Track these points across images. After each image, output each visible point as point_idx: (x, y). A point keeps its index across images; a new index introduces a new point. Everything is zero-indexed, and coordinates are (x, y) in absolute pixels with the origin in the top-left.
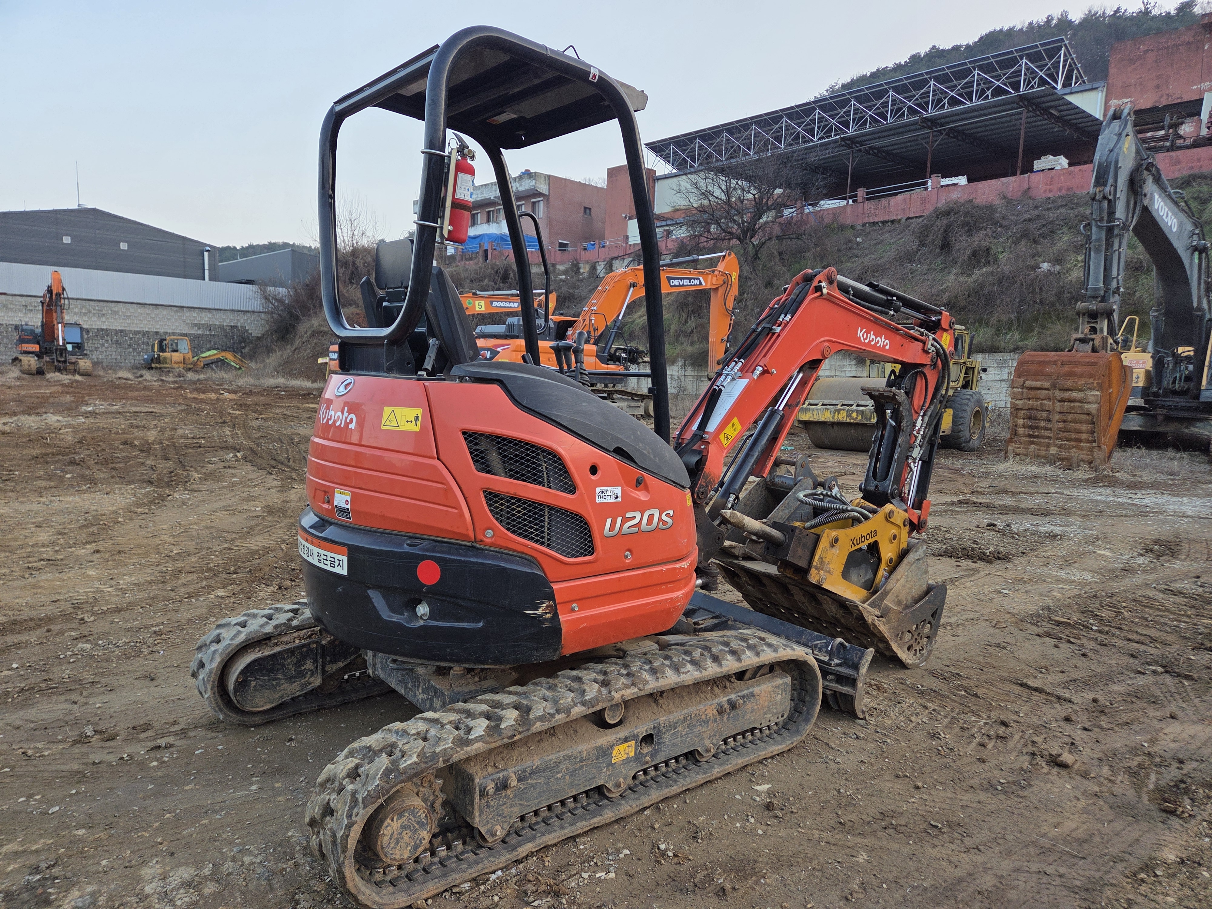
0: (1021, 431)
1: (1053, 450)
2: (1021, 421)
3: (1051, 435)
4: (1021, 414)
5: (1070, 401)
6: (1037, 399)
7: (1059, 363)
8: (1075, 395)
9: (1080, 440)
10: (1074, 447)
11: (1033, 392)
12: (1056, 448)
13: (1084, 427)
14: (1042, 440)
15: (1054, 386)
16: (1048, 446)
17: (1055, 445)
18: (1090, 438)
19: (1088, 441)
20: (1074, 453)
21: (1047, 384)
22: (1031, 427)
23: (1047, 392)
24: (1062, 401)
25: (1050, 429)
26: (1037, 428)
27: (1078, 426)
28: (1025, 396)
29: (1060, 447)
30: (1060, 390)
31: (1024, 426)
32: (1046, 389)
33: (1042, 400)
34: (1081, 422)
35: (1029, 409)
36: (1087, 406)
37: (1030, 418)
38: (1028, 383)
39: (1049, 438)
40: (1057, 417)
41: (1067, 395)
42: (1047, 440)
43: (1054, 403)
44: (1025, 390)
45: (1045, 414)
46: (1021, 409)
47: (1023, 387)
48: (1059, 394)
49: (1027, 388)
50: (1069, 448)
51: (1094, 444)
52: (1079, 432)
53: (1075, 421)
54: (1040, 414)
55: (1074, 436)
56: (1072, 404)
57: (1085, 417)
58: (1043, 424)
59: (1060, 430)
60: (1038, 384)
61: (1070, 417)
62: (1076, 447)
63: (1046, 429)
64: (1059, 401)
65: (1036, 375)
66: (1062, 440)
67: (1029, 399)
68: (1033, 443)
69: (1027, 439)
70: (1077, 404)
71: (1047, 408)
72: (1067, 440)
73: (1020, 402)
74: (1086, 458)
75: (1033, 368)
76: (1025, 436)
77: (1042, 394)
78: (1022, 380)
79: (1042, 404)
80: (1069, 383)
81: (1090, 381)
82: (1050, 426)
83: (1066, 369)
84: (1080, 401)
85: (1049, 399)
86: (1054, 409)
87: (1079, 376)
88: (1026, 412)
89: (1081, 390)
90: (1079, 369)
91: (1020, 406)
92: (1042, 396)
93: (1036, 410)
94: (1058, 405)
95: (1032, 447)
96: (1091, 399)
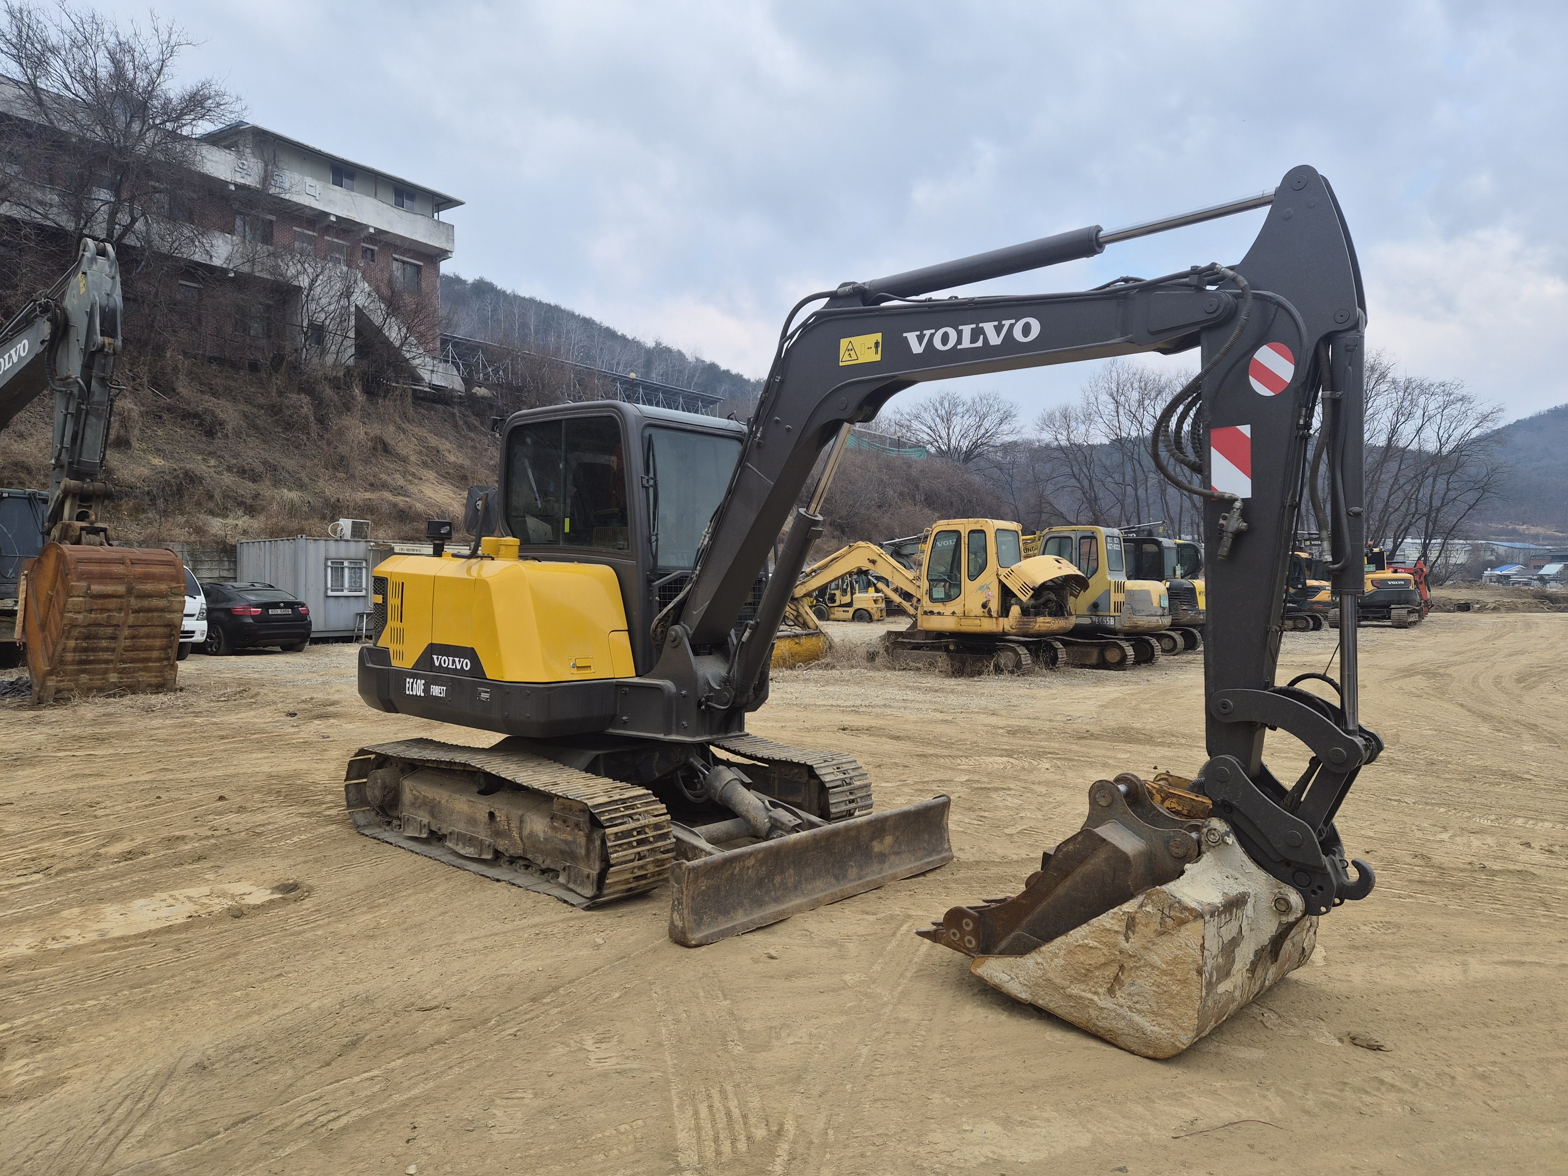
0: (69, 656)
1: (113, 677)
2: (72, 643)
3: (112, 657)
4: (75, 633)
5: (149, 610)
6: (102, 610)
7: (128, 562)
8: (156, 602)
9: (148, 660)
10: (140, 669)
11: (100, 601)
12: (116, 675)
13: (158, 643)
14: (98, 666)
15: (130, 591)
16: (106, 672)
17: (116, 670)
18: (163, 656)
19: (159, 660)
20: (141, 678)
21: (121, 590)
22: (85, 650)
23: (119, 600)
25: (113, 650)
26: (94, 650)
27: (149, 642)
28: (87, 607)
29: (121, 672)
30: (137, 597)
31: (75, 650)
32: (121, 597)
33: (109, 611)
35: (89, 625)
36: (166, 616)
37: (87, 638)
38: (96, 589)
39: (107, 662)
40: (126, 632)
41: (146, 603)
42: (103, 666)
43: (127, 614)
44: (87, 599)
45: (110, 630)
48: (133, 601)
49: (94, 597)
50: (134, 672)
51: (165, 663)
52: (150, 648)
53: (148, 636)
54: (101, 631)
55: (142, 655)
56: (150, 615)
57: (161, 630)
58: (104, 644)
59: (126, 649)
60: (109, 589)
61: (143, 631)
62: (145, 669)
63: (106, 649)
64: (135, 612)
65: (104, 577)
66: (126, 662)
67: (91, 611)
68: (84, 671)
69: (76, 667)
70: (156, 614)
71: (115, 622)
72: (133, 661)
73: (80, 617)
74: (154, 681)
75: (95, 568)
76: (73, 663)
77: (113, 603)
78: (84, 584)
79: (109, 617)
80: (149, 587)
81: (174, 585)
82: (113, 645)
83: (139, 569)
84: (162, 610)
85: (120, 610)
86: (124, 623)
87: (159, 578)
88: (83, 630)
89: (164, 596)
90: (155, 570)
91: (79, 622)
92: (111, 606)
93: (99, 625)
94: (131, 616)
95: (84, 678)
96: (176, 606)
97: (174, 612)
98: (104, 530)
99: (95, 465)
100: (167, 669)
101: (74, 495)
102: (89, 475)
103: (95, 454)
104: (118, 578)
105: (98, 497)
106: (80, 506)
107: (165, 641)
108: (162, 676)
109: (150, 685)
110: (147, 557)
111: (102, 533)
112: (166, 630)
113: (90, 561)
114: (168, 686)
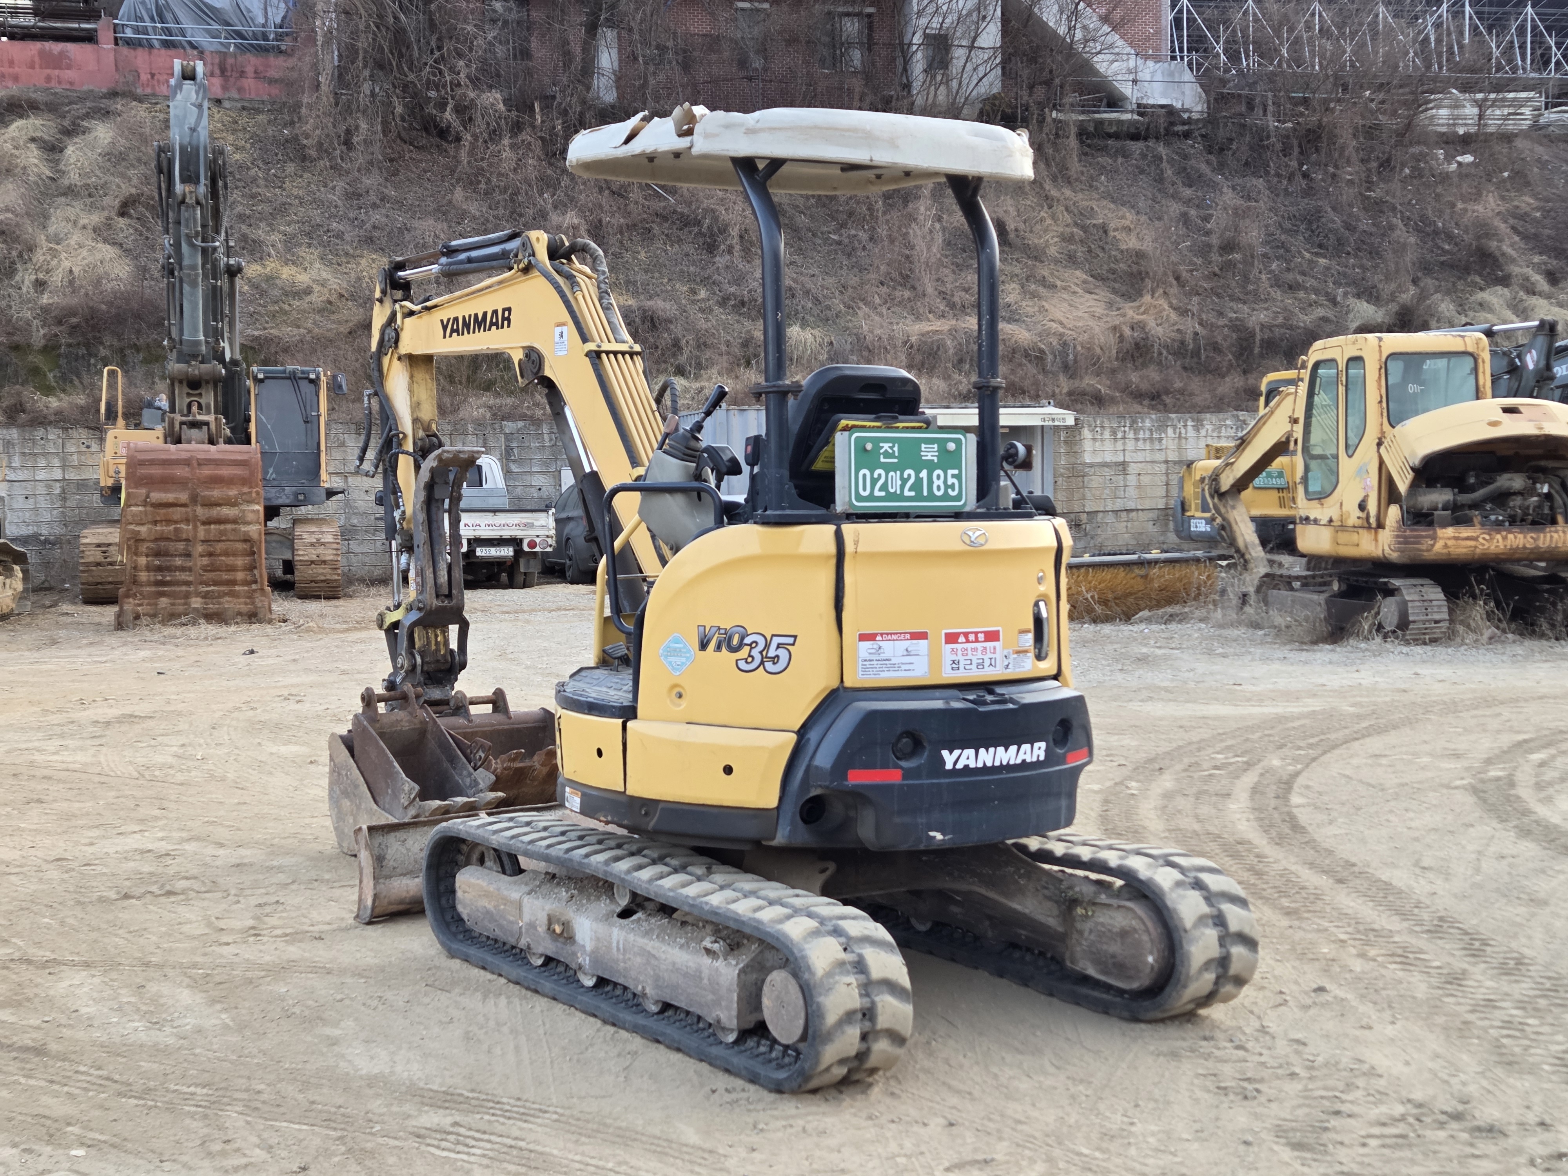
0: (143, 576)
1: (196, 603)
2: (143, 561)
3: (191, 579)
4: (143, 548)
5: (219, 521)
6: (169, 522)
7: (195, 463)
8: (226, 511)
9: (233, 583)
10: (226, 594)
11: (163, 511)
12: (199, 599)
13: (240, 562)
14: (177, 589)
15: (194, 499)
16: (187, 596)
17: (198, 594)
18: (249, 578)
19: (246, 583)
20: (229, 604)
21: (184, 497)
22: (159, 569)
23: (183, 509)
24: (207, 522)
25: (190, 570)
26: (169, 569)
27: (230, 560)
28: (150, 518)
29: (206, 596)
30: (203, 505)
31: (148, 568)
32: (184, 505)
33: (176, 522)
34: (234, 555)
35: (156, 540)
36: (244, 528)
37: (158, 554)
38: (157, 496)
39: (188, 583)
40: (200, 548)
41: (215, 512)
42: (184, 588)
43: (195, 527)
44: (149, 509)
45: (181, 546)
46: (143, 540)
47: (145, 504)
48: (200, 510)
49: (154, 505)
50: (219, 597)
51: (254, 586)
52: (232, 569)
53: (226, 554)
54: (172, 546)
55: (225, 576)
56: (222, 527)
57: (240, 546)
58: (178, 562)
59: (205, 569)
60: (170, 497)
61: (220, 547)
62: (229, 594)
63: (183, 569)
64: (204, 523)
65: (165, 482)
66: (208, 585)
67: (155, 523)
68: (163, 594)
69: (153, 589)
70: (229, 526)
71: (184, 536)
72: (216, 583)
73: (143, 529)
74: (244, 608)
75: (156, 471)
76: (149, 584)
77: (176, 513)
78: (143, 491)
79: (176, 529)
80: (216, 493)
81: (246, 490)
82: (189, 564)
83: (207, 471)
84: (235, 521)
85: (187, 521)
86: (195, 537)
87: (229, 482)
88: (152, 545)
89: (234, 505)
90: (225, 472)
91: (144, 535)
92: (176, 517)
93: (168, 539)
94: (201, 529)
95: (164, 602)
96: (250, 517)
97: (249, 523)
98: (207, 424)
99: (197, 343)
100: (257, 595)
101: (181, 382)
102: (194, 356)
103: (196, 330)
104: (182, 483)
105: (207, 382)
106: (189, 395)
107: (248, 560)
108: (253, 603)
109: (240, 614)
110: (220, 456)
111: (205, 428)
112: (246, 546)
113: (152, 462)
114: (261, 616)
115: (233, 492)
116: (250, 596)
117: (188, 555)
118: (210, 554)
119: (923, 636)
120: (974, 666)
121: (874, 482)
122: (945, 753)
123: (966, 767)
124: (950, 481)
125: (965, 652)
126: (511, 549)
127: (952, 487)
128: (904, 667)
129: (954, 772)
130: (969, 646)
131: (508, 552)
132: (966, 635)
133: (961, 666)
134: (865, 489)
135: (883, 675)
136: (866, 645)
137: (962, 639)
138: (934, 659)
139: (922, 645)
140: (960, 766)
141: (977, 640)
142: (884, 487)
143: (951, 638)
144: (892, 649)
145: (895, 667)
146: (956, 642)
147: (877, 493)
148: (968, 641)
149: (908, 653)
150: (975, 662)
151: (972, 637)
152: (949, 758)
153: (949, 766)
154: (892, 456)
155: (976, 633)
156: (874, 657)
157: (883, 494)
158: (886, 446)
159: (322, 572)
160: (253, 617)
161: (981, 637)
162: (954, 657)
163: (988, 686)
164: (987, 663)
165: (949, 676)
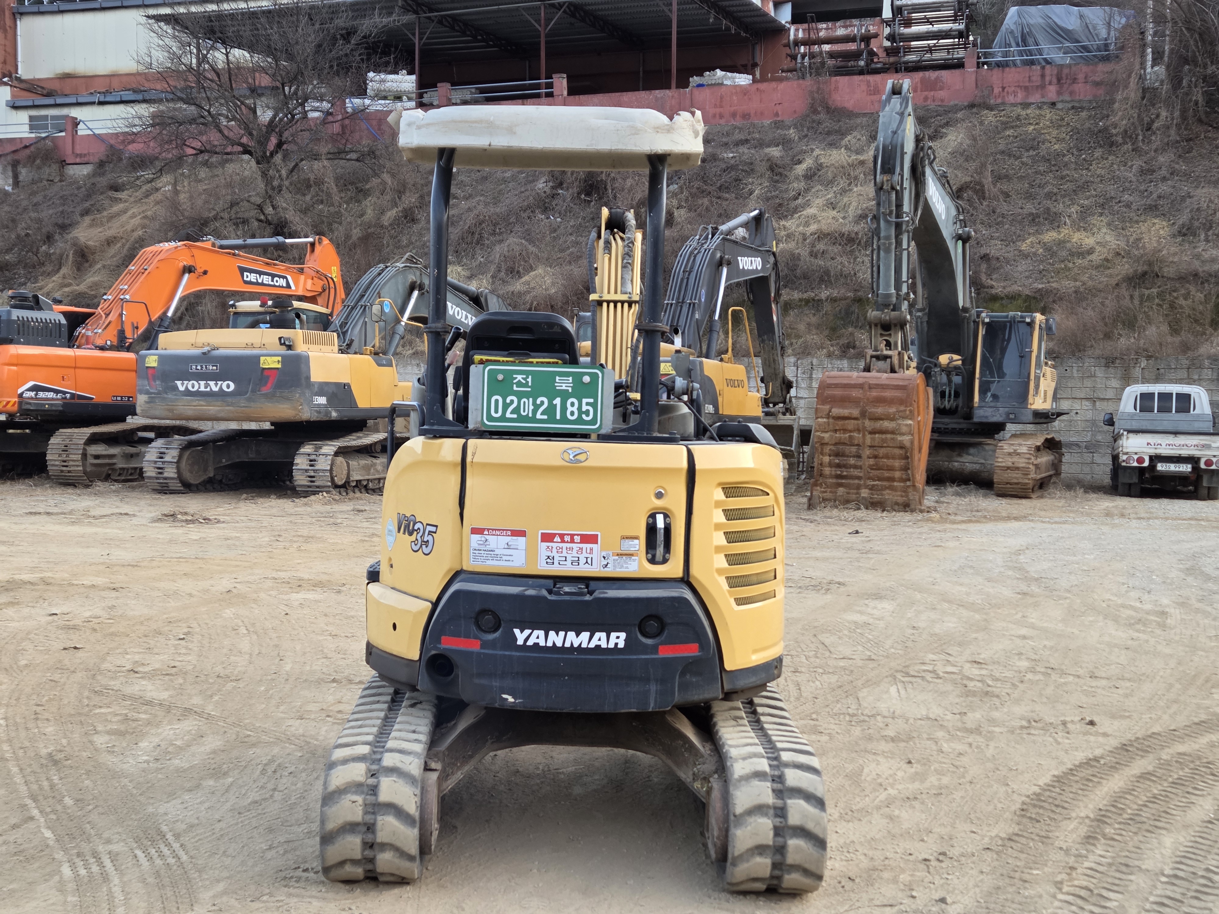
0: (827, 471)
1: (865, 493)
2: (826, 459)
3: (861, 474)
4: (827, 449)
5: (881, 432)
6: (845, 431)
7: (866, 387)
8: (886, 424)
9: (892, 479)
10: (887, 488)
11: (841, 423)
12: (867, 491)
13: (897, 463)
14: (851, 481)
15: (863, 414)
16: (858, 487)
17: (866, 487)
18: (904, 477)
19: (902, 480)
20: (888, 496)
21: (856, 412)
22: (838, 466)
23: (855, 422)
24: (873, 432)
25: (860, 467)
26: (845, 466)
27: (890, 462)
28: (831, 427)
29: (872, 488)
30: (870, 419)
31: (830, 465)
32: (856, 419)
33: (851, 431)
34: (893, 458)
35: (836, 444)
36: (899, 438)
37: (837, 455)
38: (836, 411)
39: (859, 478)
40: (868, 452)
41: (879, 425)
42: (856, 481)
43: (864, 436)
44: (831, 420)
45: (854, 449)
46: (827, 444)
47: (828, 416)
48: (867, 423)
49: (834, 418)
50: (882, 490)
51: (908, 483)
52: (891, 469)
53: (887, 457)
54: (847, 449)
55: (887, 474)
56: (884, 436)
57: (898, 451)
58: (852, 461)
59: (871, 467)
60: (845, 412)
61: (882, 452)
62: (889, 488)
63: (855, 467)
64: (870, 433)
65: (843, 401)
66: (874, 480)
67: (836, 431)
68: (841, 485)
69: (834, 481)
70: (889, 436)
71: (856, 442)
72: (879, 479)
73: (826, 436)
74: (901, 500)
75: (838, 392)
76: (831, 477)
77: (851, 425)
78: (827, 407)
79: (850, 437)
80: (880, 410)
81: (902, 408)
82: (859, 463)
83: (874, 393)
84: (893, 433)
85: (859, 430)
86: (864, 443)
87: (889, 402)
88: (833, 448)
89: (893, 420)
90: (888, 394)
91: (826, 441)
92: (850, 427)
93: (844, 444)
94: (868, 437)
95: (841, 491)
96: (904, 429)
97: (903, 434)
98: (890, 357)
99: (889, 296)
100: (910, 490)
101: (876, 325)
102: (887, 306)
103: (888, 286)
104: (855, 402)
105: (895, 325)
106: (882, 335)
107: (903, 462)
108: (907, 496)
109: (897, 504)
110: (887, 382)
111: (889, 360)
112: (902, 452)
113: (837, 386)
114: (912, 507)
115: (892, 410)
116: (905, 490)
117: (859, 457)
118: (876, 457)
119: (521, 533)
120: (569, 562)
121: (506, 406)
122: (517, 631)
123: (536, 645)
124: (584, 408)
125: (560, 550)
126: (1190, 466)
127: (587, 413)
128: (504, 558)
129: (524, 647)
130: (564, 545)
131: (1186, 468)
132: (562, 536)
133: (556, 562)
134: (496, 411)
135: (488, 562)
136: (476, 537)
137: (557, 539)
138: (531, 553)
139: (521, 541)
140: (530, 643)
141: (572, 541)
142: (516, 411)
143: (547, 538)
144: (497, 542)
145: (497, 557)
146: (552, 541)
147: (508, 415)
148: (563, 541)
149: (508, 546)
150: (569, 559)
151: (567, 538)
152: (520, 636)
153: (520, 642)
154: (526, 385)
155: (572, 536)
156: (483, 548)
157: (515, 416)
158: (519, 377)
159: (1015, 477)
160: (906, 507)
161: (577, 539)
162: (549, 554)
163: (586, 580)
164: (582, 561)
165: (543, 568)
